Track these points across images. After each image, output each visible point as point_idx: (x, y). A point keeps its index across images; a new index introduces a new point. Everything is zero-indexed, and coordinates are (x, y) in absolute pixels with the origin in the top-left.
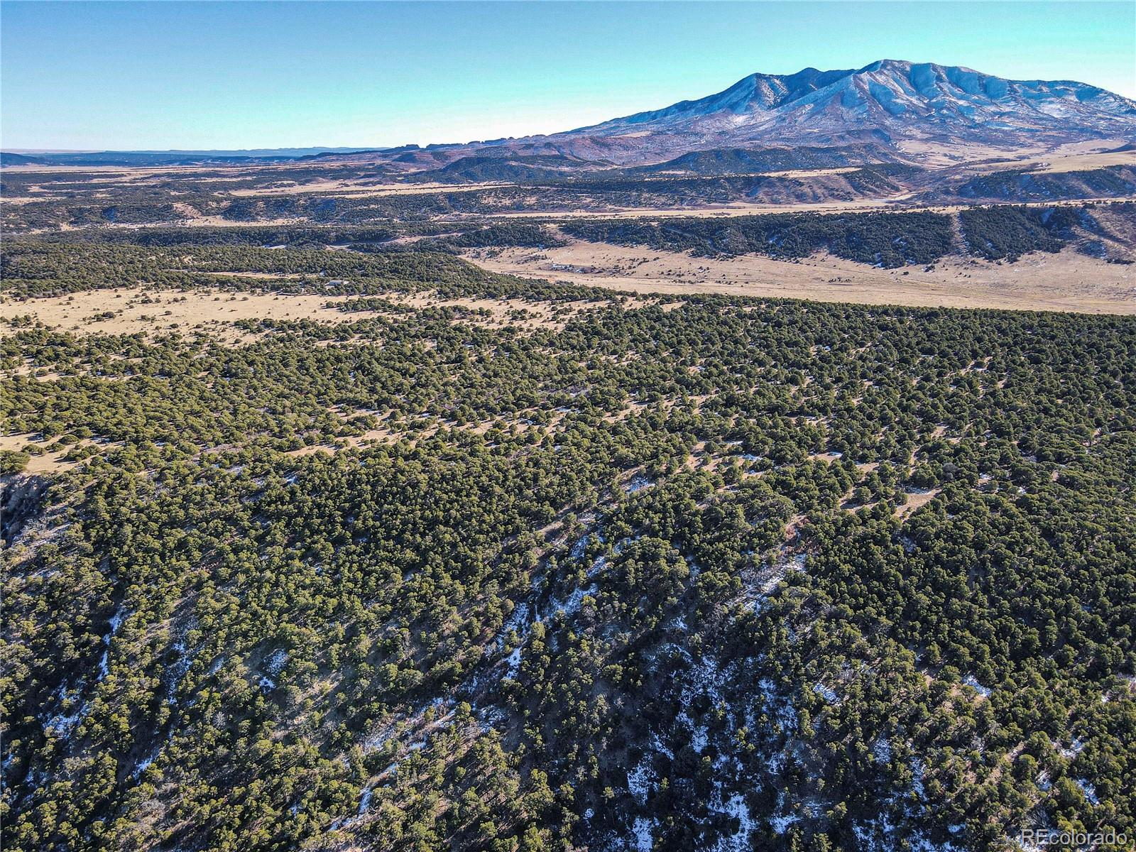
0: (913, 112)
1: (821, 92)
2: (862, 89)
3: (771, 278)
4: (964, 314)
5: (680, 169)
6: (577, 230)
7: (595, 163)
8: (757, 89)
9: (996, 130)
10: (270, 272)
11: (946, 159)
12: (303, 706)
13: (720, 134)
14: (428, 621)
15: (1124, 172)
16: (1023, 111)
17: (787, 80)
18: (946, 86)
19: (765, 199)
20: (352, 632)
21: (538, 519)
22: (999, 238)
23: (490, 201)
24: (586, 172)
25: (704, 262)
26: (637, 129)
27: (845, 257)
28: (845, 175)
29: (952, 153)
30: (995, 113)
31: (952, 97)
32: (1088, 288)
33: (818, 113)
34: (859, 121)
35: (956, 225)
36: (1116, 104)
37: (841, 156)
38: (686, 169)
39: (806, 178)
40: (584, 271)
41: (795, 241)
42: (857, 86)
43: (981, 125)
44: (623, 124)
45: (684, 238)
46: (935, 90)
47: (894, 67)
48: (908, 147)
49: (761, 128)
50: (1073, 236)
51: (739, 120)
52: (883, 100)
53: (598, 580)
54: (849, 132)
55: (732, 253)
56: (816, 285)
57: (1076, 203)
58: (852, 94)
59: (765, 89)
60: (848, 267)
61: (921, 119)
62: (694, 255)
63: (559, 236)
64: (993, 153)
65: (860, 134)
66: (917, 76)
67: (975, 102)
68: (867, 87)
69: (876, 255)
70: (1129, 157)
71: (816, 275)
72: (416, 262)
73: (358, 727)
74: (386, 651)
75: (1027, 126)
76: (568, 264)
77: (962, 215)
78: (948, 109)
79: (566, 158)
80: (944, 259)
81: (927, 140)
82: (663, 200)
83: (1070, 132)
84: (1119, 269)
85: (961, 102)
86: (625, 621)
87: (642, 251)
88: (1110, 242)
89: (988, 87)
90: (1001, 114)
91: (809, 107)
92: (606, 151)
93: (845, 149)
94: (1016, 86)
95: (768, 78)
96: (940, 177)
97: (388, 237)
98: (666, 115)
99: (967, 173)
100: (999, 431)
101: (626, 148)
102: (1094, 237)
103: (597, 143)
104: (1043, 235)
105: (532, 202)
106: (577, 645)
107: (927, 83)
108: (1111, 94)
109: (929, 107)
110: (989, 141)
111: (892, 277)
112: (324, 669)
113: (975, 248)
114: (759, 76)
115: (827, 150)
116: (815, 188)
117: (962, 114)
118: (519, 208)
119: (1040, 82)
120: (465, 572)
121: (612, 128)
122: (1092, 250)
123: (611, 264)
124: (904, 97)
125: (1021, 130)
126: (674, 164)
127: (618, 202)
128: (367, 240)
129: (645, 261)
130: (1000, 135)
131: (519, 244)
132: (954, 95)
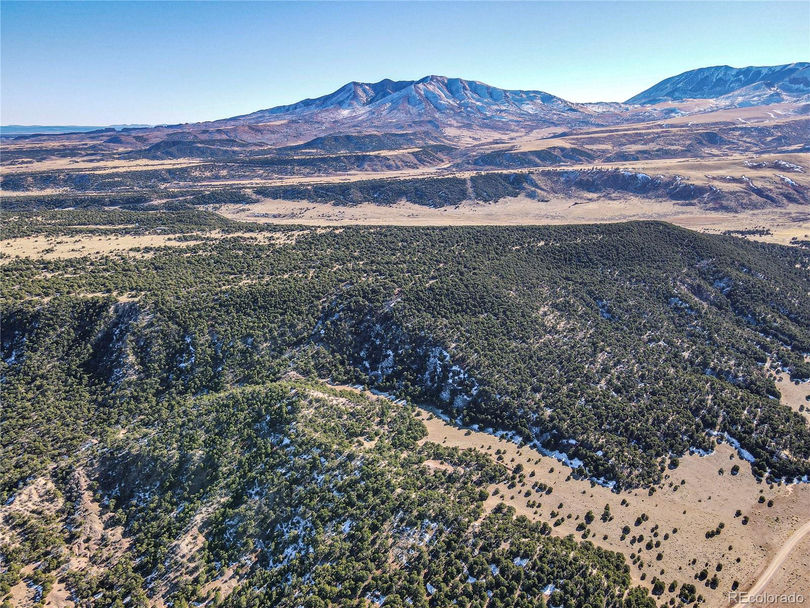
0: (451, 109)
1: (395, 95)
2: (420, 94)
3: (378, 215)
4: (457, 228)
5: (313, 148)
6: (264, 193)
7: (255, 145)
8: (355, 92)
9: (498, 121)
10: (104, 224)
11: (470, 140)
12: (263, 349)
13: (334, 122)
14: (292, 326)
15: (557, 150)
16: (512, 109)
17: (374, 86)
18: (469, 93)
19: (369, 168)
20: (270, 331)
21: (319, 298)
22: (489, 190)
23: (197, 174)
24: (251, 151)
25: (341, 208)
26: (278, 118)
27: (415, 203)
28: (413, 153)
29: (474, 136)
30: (497, 110)
31: (472, 100)
32: (527, 214)
33: (395, 109)
34: (420, 115)
35: (469, 184)
36: (562, 105)
37: (410, 139)
38: (317, 148)
39: (391, 156)
40: (274, 216)
41: (388, 195)
42: (417, 92)
43: (490, 118)
44: (267, 114)
45: (328, 195)
46: (463, 95)
47: (437, 80)
48: (450, 132)
49: (360, 119)
50: (524, 189)
51: (345, 113)
52: (433, 100)
53: (343, 310)
54: (414, 122)
55: (355, 203)
56: (401, 218)
57: (525, 171)
58: (414, 97)
59: (360, 92)
60: (417, 208)
61: (456, 114)
62: (334, 205)
63: (254, 197)
64: (497, 136)
65: (420, 123)
66: (452, 86)
67: (486, 103)
68: (422, 93)
69: (430, 202)
70: (561, 141)
71: (401, 213)
72: (191, 215)
73: (281, 353)
74: (282, 335)
75: (515, 118)
76: (264, 213)
77: (472, 179)
78: (471, 108)
79: (236, 141)
80: (464, 202)
81: (459, 128)
82: (308, 170)
83: (538, 122)
84: (542, 205)
85: (478, 103)
86: (353, 318)
87: (304, 204)
88: (539, 191)
89: (492, 93)
90: (501, 111)
91: (389, 105)
92: (259, 134)
93: (412, 134)
94: (508, 94)
95: (361, 85)
96: (465, 154)
97: (146, 200)
98: (296, 108)
99: (479, 151)
100: (459, 263)
101: (273, 132)
102: (533, 189)
103: (253, 129)
104: (510, 189)
105: (225, 174)
106: (341, 325)
107: (458, 91)
108: (560, 99)
109: (460, 106)
110: (494, 128)
111: (439, 213)
112: (266, 341)
113: (478, 196)
114: (355, 83)
115: (402, 135)
116: (397, 162)
117: (479, 111)
118: (217, 178)
119: (521, 91)
120: (300, 313)
121: (260, 117)
122: (531, 195)
123: (289, 212)
124: (445, 100)
125: (512, 121)
126: (308, 145)
127: (279, 172)
128: (134, 202)
129: (308, 209)
130: (501, 124)
131: (231, 202)
132: (474, 98)
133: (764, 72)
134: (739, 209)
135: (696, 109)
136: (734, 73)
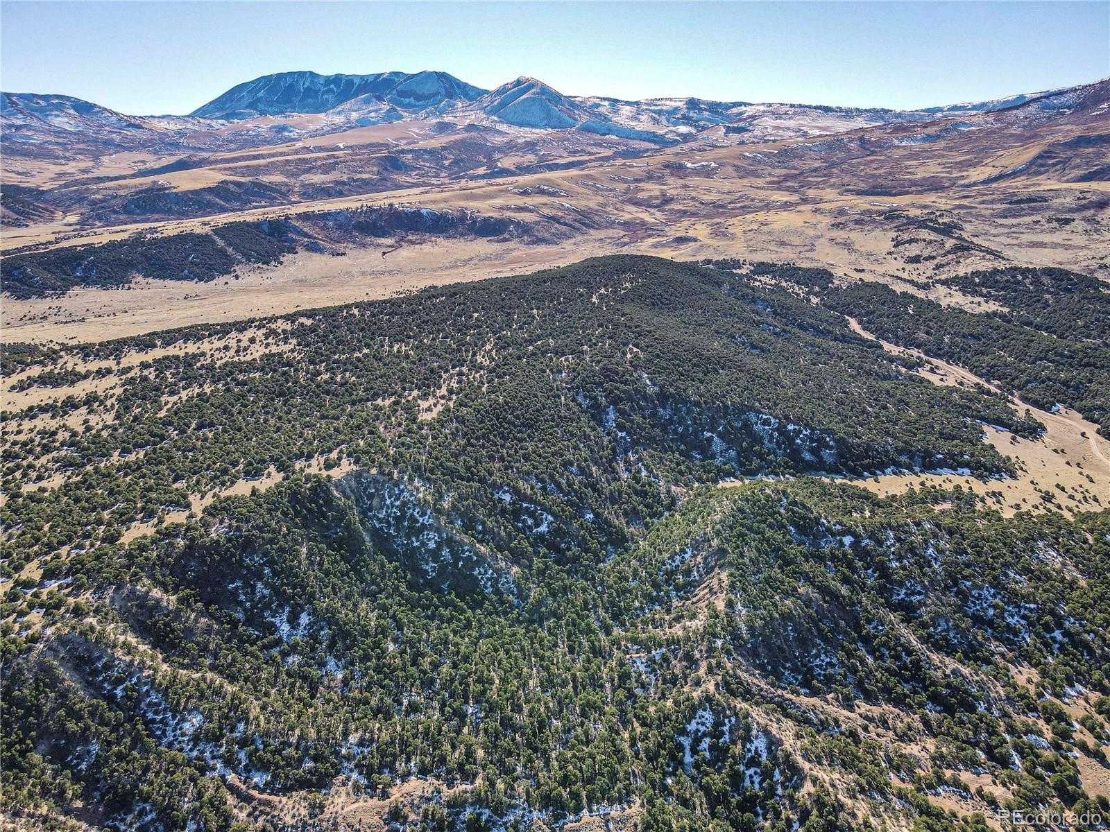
9: (24, 143)
15: (231, 186)
16: (35, 123)
22: (254, 247)
30: (10, 126)
35: (220, 242)
36: (114, 118)
69: (186, 273)
75: (53, 139)
80: (237, 268)
83: (99, 147)
88: (321, 242)
90: (18, 128)
94: (14, 99)
102: (307, 240)
104: (277, 242)
108: (105, 109)
111: (219, 288)
113: (248, 257)
119: (34, 95)
122: (314, 248)
125: (50, 143)
130: (34, 148)
133: (357, 81)
134: (556, 240)
135: (311, 127)
136: (322, 81)
